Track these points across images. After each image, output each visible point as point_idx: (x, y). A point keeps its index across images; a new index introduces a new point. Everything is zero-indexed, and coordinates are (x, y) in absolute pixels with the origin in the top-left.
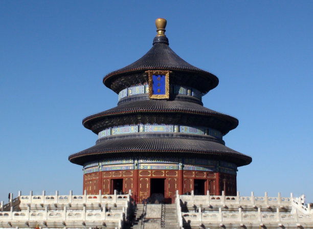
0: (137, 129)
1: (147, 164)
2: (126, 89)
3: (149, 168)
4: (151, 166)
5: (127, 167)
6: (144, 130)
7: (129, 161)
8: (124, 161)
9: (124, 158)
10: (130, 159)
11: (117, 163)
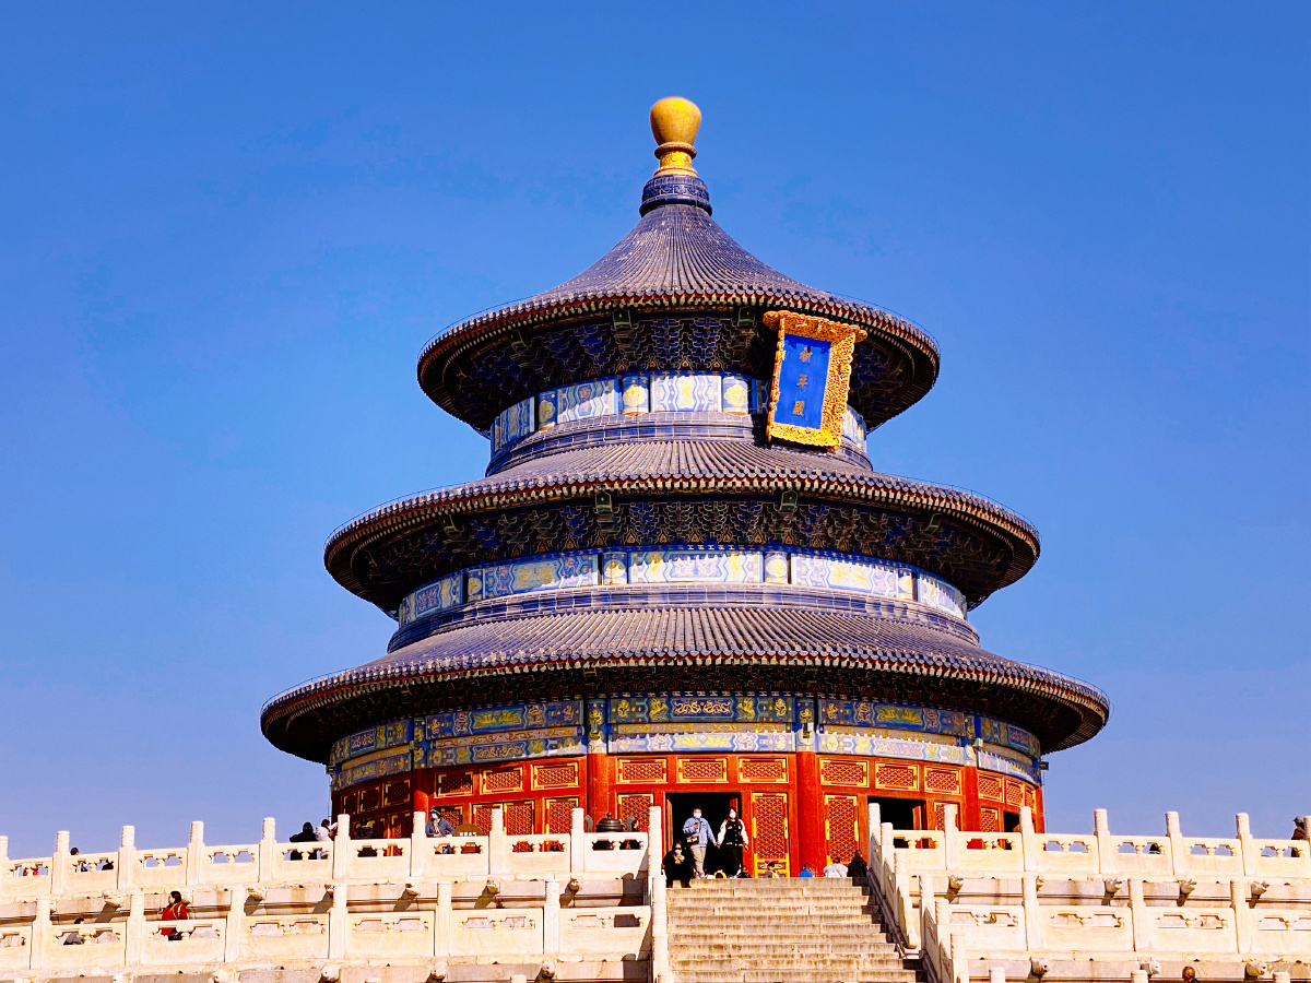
0: (759, 568)
3: (862, 748)
7: (775, 712)
8: (747, 706)
9: (745, 695)
10: (775, 699)
11: (710, 714)
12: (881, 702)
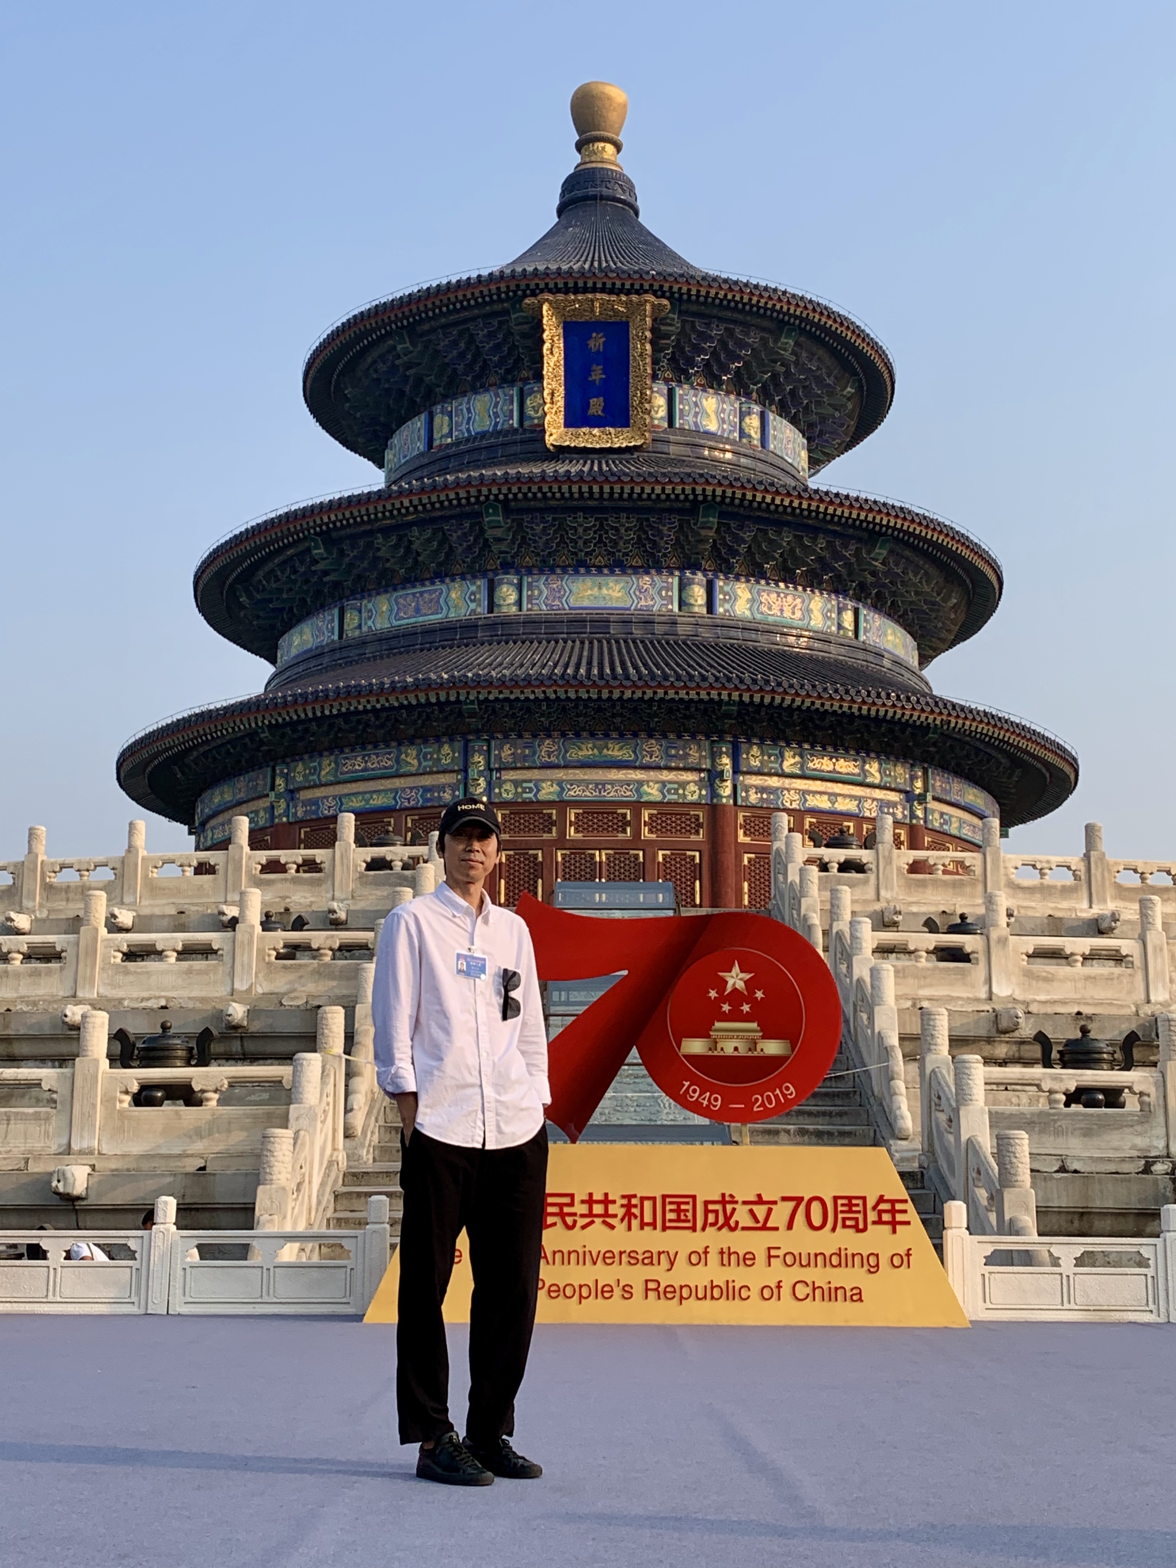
0: (483, 596)
1: (535, 774)
2: (423, 416)
3: (548, 791)
4: (560, 783)
5: (426, 789)
6: (519, 603)
7: (439, 760)
8: (411, 757)
9: (412, 744)
10: (440, 747)
11: (373, 769)
12: (578, 735)
